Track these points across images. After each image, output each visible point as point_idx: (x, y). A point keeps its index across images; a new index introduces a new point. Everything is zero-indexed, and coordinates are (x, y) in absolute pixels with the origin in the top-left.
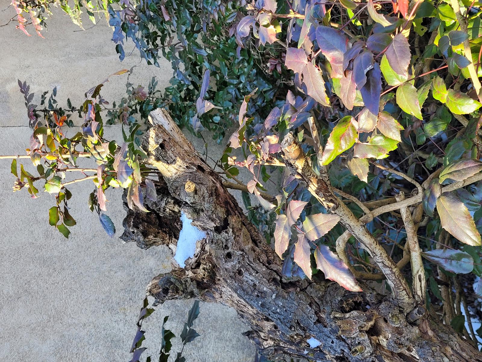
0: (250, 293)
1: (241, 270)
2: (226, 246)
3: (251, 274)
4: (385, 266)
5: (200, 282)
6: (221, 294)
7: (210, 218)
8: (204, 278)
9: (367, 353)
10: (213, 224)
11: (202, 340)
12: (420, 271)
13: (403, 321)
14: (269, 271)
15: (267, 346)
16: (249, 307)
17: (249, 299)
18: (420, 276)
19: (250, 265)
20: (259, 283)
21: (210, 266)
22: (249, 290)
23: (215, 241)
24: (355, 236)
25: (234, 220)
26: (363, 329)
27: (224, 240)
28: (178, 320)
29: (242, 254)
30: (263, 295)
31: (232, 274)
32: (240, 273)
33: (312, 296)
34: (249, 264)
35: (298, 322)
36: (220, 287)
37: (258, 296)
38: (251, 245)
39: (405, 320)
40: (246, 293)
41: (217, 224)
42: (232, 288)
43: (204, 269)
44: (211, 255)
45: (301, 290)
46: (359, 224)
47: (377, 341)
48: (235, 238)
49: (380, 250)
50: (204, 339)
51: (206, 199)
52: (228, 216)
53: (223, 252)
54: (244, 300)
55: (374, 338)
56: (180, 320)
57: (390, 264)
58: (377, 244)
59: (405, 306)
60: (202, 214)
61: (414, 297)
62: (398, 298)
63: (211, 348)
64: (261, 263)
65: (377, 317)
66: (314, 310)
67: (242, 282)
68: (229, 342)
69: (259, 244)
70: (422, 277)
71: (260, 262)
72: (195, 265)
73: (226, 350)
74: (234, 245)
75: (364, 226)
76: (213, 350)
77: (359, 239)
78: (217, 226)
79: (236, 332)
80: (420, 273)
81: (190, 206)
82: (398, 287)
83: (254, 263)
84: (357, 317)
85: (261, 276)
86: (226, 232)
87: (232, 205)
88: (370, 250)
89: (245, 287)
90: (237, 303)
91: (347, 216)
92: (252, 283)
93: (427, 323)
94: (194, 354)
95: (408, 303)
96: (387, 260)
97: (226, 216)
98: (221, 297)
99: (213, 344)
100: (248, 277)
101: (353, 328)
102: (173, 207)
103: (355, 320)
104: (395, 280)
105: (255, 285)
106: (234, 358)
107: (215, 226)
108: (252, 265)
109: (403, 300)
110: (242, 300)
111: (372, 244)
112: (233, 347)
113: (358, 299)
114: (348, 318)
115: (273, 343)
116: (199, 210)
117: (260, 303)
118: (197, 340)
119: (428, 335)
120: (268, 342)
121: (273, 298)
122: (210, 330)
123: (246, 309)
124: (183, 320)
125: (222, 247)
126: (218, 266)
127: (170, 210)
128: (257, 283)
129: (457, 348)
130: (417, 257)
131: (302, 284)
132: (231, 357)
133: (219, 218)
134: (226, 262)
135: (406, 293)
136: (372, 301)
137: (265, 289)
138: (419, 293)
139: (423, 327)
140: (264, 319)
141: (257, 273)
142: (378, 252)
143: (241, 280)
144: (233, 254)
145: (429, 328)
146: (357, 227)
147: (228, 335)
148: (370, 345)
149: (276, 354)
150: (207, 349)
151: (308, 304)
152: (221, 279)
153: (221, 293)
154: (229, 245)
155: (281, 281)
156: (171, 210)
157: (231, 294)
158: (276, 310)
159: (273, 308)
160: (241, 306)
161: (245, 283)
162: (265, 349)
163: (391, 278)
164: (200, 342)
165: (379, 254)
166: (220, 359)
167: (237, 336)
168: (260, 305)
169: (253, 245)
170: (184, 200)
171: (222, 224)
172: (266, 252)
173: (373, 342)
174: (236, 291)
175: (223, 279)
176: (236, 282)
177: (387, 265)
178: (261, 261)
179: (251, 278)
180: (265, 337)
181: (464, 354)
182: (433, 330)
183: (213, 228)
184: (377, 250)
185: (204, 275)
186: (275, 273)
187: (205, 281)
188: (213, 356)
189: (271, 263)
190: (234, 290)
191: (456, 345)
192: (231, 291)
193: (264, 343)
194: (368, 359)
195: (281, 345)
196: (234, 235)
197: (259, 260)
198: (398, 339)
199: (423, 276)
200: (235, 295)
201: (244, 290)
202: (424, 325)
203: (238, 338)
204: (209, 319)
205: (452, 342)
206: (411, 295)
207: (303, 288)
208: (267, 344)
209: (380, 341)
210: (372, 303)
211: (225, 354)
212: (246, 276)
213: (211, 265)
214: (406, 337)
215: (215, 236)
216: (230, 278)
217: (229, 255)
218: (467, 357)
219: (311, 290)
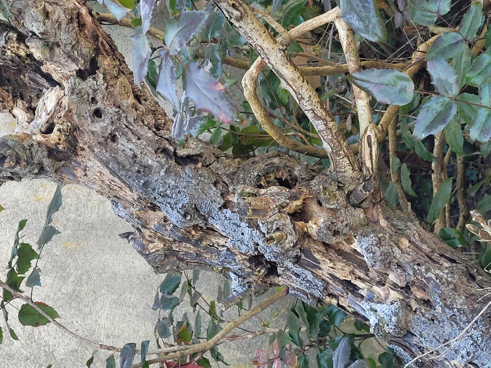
0: (128, 167)
1: (115, 135)
2: (93, 99)
3: (129, 140)
4: (317, 117)
5: (53, 150)
6: (85, 170)
7: (69, 57)
8: (59, 144)
9: (289, 243)
10: (74, 67)
11: (91, 304)
12: (368, 130)
13: (341, 199)
14: (157, 138)
15: (154, 250)
16: (127, 190)
17: (126, 176)
18: (369, 137)
19: (129, 128)
20: (141, 153)
21: (68, 126)
22: (126, 163)
23: (77, 91)
24: (270, 66)
25: (106, 63)
26: (285, 210)
27: (90, 91)
28: (55, 275)
29: (117, 112)
30: (147, 170)
31: (101, 140)
32: (113, 138)
33: (218, 174)
34: (127, 127)
35: (196, 208)
36: (84, 160)
37: (139, 172)
38: (131, 100)
39: (344, 199)
40: (121, 167)
41: (80, 66)
42: (101, 161)
43: (59, 130)
44: (70, 112)
45: (203, 166)
46: (276, 47)
47: (305, 228)
48: (107, 88)
49: (308, 91)
50: (94, 303)
51: (63, 26)
52: (97, 55)
53: (89, 108)
54: (119, 178)
55: (300, 223)
56: (59, 275)
57: (324, 114)
58: (303, 82)
59: (347, 181)
60: (57, 50)
61: (361, 170)
62: (338, 169)
63: (104, 316)
64: (146, 126)
65: (307, 196)
66: (220, 192)
67: (116, 152)
68: (133, 309)
69: (143, 102)
70: (373, 141)
71: (144, 124)
72: (45, 126)
73: (128, 319)
74: (105, 98)
75: (284, 51)
76: (107, 318)
77: (278, 72)
78: (80, 69)
79: (143, 296)
80: (368, 133)
81: (40, 39)
82: (336, 152)
83: (134, 125)
84: (277, 193)
85: (145, 143)
86: (94, 79)
87: (107, 47)
88: (294, 90)
89: (121, 158)
90: (109, 183)
91: (258, 33)
92: (130, 153)
93: (380, 210)
94: (77, 322)
95: (351, 177)
96: (319, 107)
97: (93, 55)
98: (86, 175)
99: (107, 309)
100: (126, 144)
101: (269, 207)
102: (18, 48)
103: (273, 197)
104: (331, 141)
105: (135, 156)
106: (139, 331)
107: (78, 69)
108: (131, 127)
109: (345, 172)
110: (116, 179)
111: (297, 80)
112: (138, 316)
113: (282, 175)
114: (264, 194)
115: (162, 246)
116: (53, 43)
117: (142, 181)
118: (84, 303)
119: (380, 225)
120: (155, 244)
121: (161, 175)
122: (104, 291)
123: (122, 194)
124: (64, 275)
125: (88, 100)
126: (81, 128)
127: (12, 52)
128: (139, 153)
129: (416, 239)
130: (364, 108)
131: (206, 158)
132: (134, 330)
133: (82, 55)
134: (93, 122)
135: (348, 162)
136: (301, 175)
137: (150, 162)
138: (368, 164)
139: (372, 215)
140: (149, 207)
141: (139, 139)
142: (306, 93)
143: (114, 149)
144: (104, 111)
145: (382, 216)
146: (273, 51)
147: (132, 299)
148: (293, 232)
149: (166, 260)
150: (97, 317)
151: (212, 183)
152: (86, 147)
153: (85, 168)
154: (98, 98)
155: (175, 154)
156: (15, 54)
157: (100, 170)
158: (166, 191)
159: (161, 189)
160: (115, 188)
161: (120, 153)
162: (150, 254)
163: (326, 138)
164: (88, 306)
165: (306, 97)
166: (116, 331)
167: (145, 300)
168: (141, 184)
169: (134, 101)
170: (30, 29)
171: (88, 67)
172: (154, 113)
173: (297, 227)
174: (106, 164)
175: (89, 147)
176: (107, 151)
177: (319, 115)
178: (146, 123)
179: (129, 147)
180: (150, 236)
181: (424, 247)
182: (387, 219)
183: (75, 72)
184: (304, 90)
185: (60, 140)
186: (166, 142)
187: (60, 148)
188: (106, 326)
189: (160, 129)
190: (104, 163)
191: (414, 234)
192: (100, 165)
193: (150, 246)
194: (291, 253)
195: (174, 249)
196: (106, 84)
197: (143, 122)
198: (333, 223)
199: (373, 139)
200: (106, 171)
201: (118, 163)
202: (374, 212)
203: (147, 304)
204: (103, 275)
205: (408, 231)
206: (356, 166)
207: (208, 163)
208: (155, 247)
209: (309, 230)
210: (302, 179)
211: (125, 325)
212: (122, 142)
213: (69, 124)
214: (345, 223)
215: (77, 84)
216: (98, 145)
217: (98, 113)
218: (428, 250)
219: (218, 166)
